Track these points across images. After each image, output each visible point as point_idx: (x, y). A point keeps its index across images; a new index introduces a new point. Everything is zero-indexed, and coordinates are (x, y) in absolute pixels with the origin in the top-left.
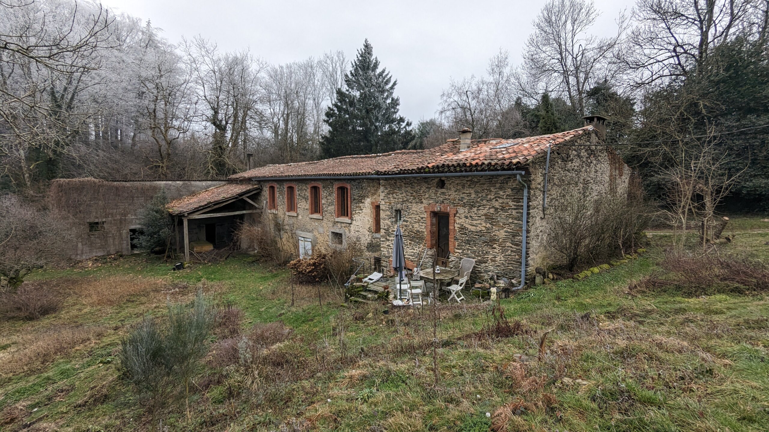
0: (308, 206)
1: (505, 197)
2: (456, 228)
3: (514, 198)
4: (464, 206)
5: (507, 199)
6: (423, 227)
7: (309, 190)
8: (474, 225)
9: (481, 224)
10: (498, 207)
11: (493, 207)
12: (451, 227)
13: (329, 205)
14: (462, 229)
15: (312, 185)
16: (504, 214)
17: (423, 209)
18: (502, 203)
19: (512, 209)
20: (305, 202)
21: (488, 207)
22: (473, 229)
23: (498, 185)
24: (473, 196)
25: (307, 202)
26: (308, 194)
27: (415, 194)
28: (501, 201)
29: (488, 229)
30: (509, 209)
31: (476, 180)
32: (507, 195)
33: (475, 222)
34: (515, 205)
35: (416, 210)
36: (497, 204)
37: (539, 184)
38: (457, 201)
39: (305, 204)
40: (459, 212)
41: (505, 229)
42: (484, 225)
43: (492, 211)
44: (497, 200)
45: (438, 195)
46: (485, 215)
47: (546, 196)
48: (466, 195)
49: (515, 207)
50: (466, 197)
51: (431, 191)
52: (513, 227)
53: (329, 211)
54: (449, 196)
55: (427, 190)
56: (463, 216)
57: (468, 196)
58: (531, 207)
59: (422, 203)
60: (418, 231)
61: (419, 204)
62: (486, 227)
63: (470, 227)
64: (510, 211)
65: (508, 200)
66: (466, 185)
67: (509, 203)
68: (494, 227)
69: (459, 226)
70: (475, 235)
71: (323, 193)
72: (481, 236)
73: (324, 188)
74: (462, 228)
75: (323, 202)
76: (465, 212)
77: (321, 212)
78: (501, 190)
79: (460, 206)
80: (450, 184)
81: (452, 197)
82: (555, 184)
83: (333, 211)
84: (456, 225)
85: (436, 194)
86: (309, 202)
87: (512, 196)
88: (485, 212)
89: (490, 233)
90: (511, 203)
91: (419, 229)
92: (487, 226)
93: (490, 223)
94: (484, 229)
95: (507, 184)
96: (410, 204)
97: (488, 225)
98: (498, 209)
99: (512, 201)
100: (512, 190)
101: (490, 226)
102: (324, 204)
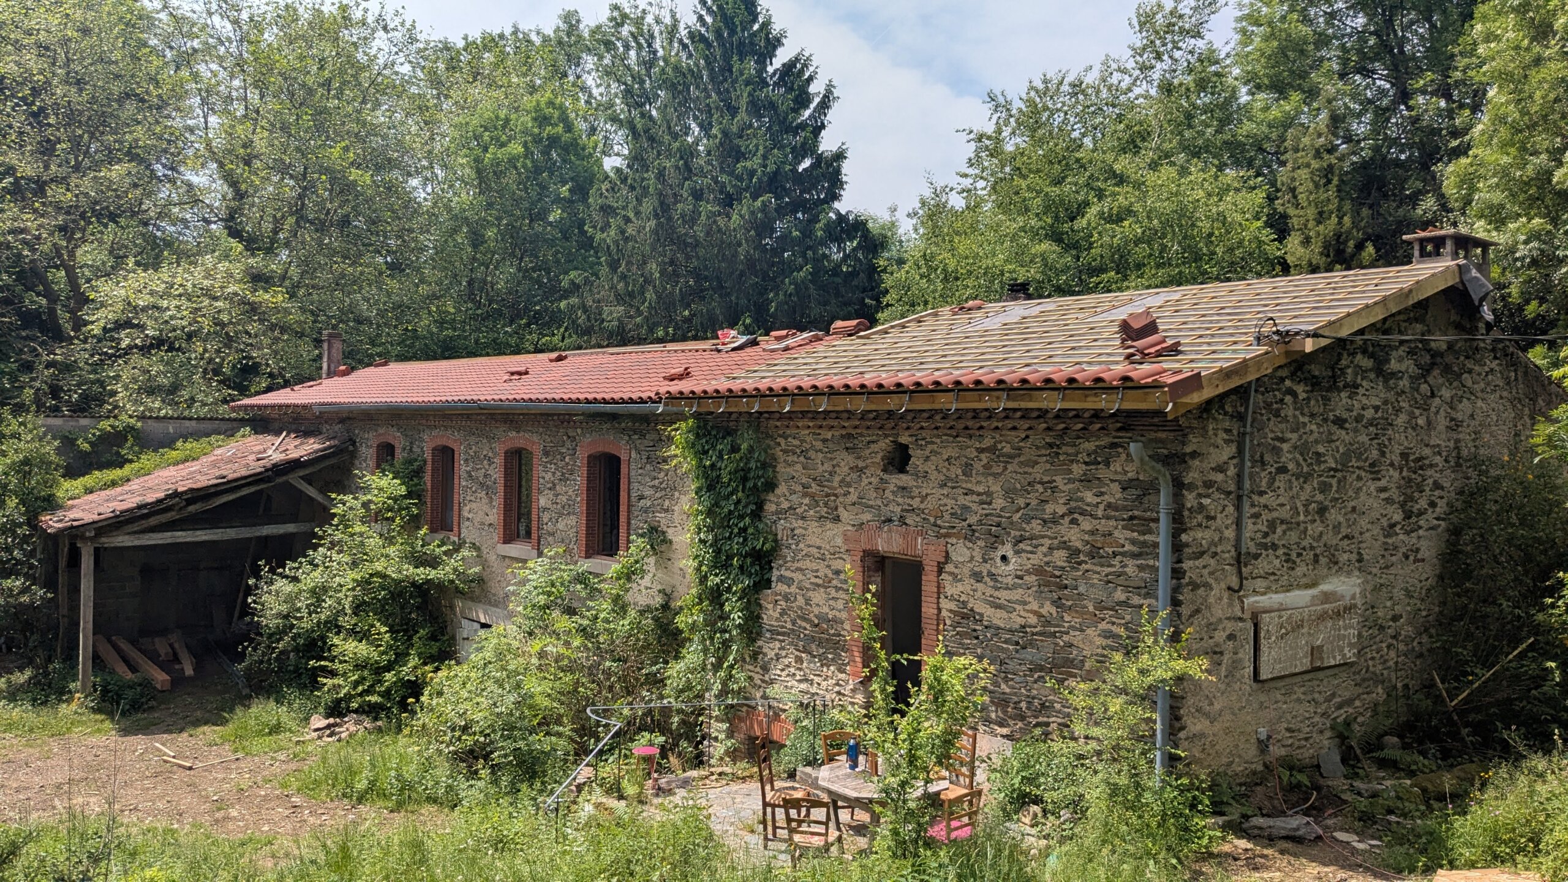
0: (495, 515)
1: (1100, 513)
2: (944, 613)
3: (1132, 518)
4: (970, 535)
5: (1108, 518)
6: (840, 605)
7: (499, 461)
8: (998, 607)
9: (1025, 603)
10: (1079, 544)
11: (1064, 545)
12: (928, 609)
13: (561, 515)
14: (965, 617)
15: (510, 445)
16: (1098, 572)
17: (839, 541)
18: (1092, 533)
19: (1123, 554)
20: (485, 500)
21: (1047, 542)
22: (997, 618)
23: (1078, 470)
24: (999, 503)
25: (491, 500)
26: (497, 473)
27: (814, 488)
28: (1086, 524)
29: (1048, 623)
30: (1115, 554)
31: (1007, 449)
32: (1109, 506)
33: (1004, 595)
34: (1133, 542)
35: (818, 543)
36: (1074, 537)
37: (1220, 469)
38: (947, 517)
39: (486, 508)
40: (954, 556)
41: (1103, 626)
42: (1034, 606)
43: (1060, 557)
44: (1074, 522)
45: (888, 493)
46: (1038, 571)
47: (1248, 510)
48: (975, 498)
49: (1135, 549)
50: (974, 507)
51: (865, 481)
52: (1128, 617)
53: (558, 535)
54: (924, 498)
55: (854, 476)
56: (966, 571)
57: (982, 503)
58: (1187, 550)
59: (837, 519)
60: (822, 618)
61: (829, 525)
62: (1040, 616)
63: (988, 612)
64: (1116, 562)
65: (1112, 523)
66: (978, 466)
67: (1116, 533)
68: (1067, 618)
69: (952, 606)
70: (1005, 642)
71: (543, 473)
72: (1024, 648)
73: (546, 453)
74: (966, 615)
75: (543, 502)
76: (972, 558)
77: (534, 536)
78: (1089, 489)
79: (957, 536)
80: (927, 459)
81: (930, 504)
82: (1283, 470)
83: (572, 533)
84: (945, 604)
85: (880, 489)
86: (498, 500)
87: (1125, 509)
88: (1036, 559)
89: (1053, 635)
90: (1121, 535)
91: (826, 610)
92: (1044, 611)
93: (1053, 603)
94: (1033, 620)
95: (1108, 465)
96: (800, 522)
97: (1048, 609)
98: (1078, 552)
99: (1124, 528)
100: (1124, 489)
101: (1053, 610)
102: (545, 509)
